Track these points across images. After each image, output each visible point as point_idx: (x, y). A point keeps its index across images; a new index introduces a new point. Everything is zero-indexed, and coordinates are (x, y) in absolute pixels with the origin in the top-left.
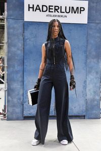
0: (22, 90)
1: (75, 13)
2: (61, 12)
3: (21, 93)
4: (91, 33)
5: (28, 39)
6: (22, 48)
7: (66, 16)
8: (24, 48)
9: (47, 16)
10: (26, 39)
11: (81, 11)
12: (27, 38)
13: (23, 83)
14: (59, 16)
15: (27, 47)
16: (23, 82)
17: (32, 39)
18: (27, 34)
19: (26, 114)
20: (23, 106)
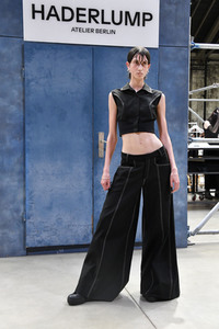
0: (21, 190)
1: (132, 24)
2: (103, 22)
3: (20, 197)
4: (167, 67)
5: (33, 80)
6: (20, 101)
7: (113, 32)
8: (24, 101)
9: (73, 30)
10: (29, 81)
11: (144, 20)
12: (30, 77)
13: (25, 176)
14: (98, 31)
15: (31, 99)
16: (24, 173)
17: (42, 81)
18: (31, 68)
19: (31, 242)
20: (25, 227)
